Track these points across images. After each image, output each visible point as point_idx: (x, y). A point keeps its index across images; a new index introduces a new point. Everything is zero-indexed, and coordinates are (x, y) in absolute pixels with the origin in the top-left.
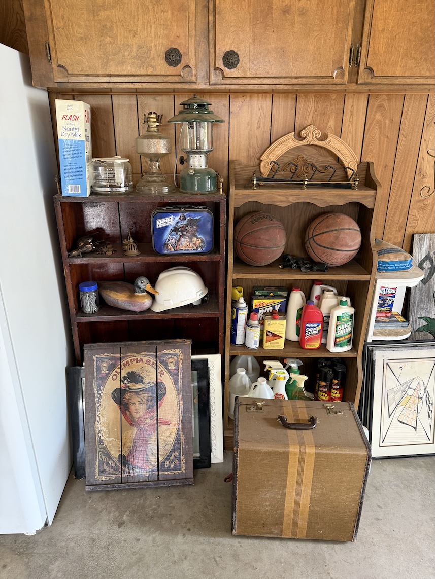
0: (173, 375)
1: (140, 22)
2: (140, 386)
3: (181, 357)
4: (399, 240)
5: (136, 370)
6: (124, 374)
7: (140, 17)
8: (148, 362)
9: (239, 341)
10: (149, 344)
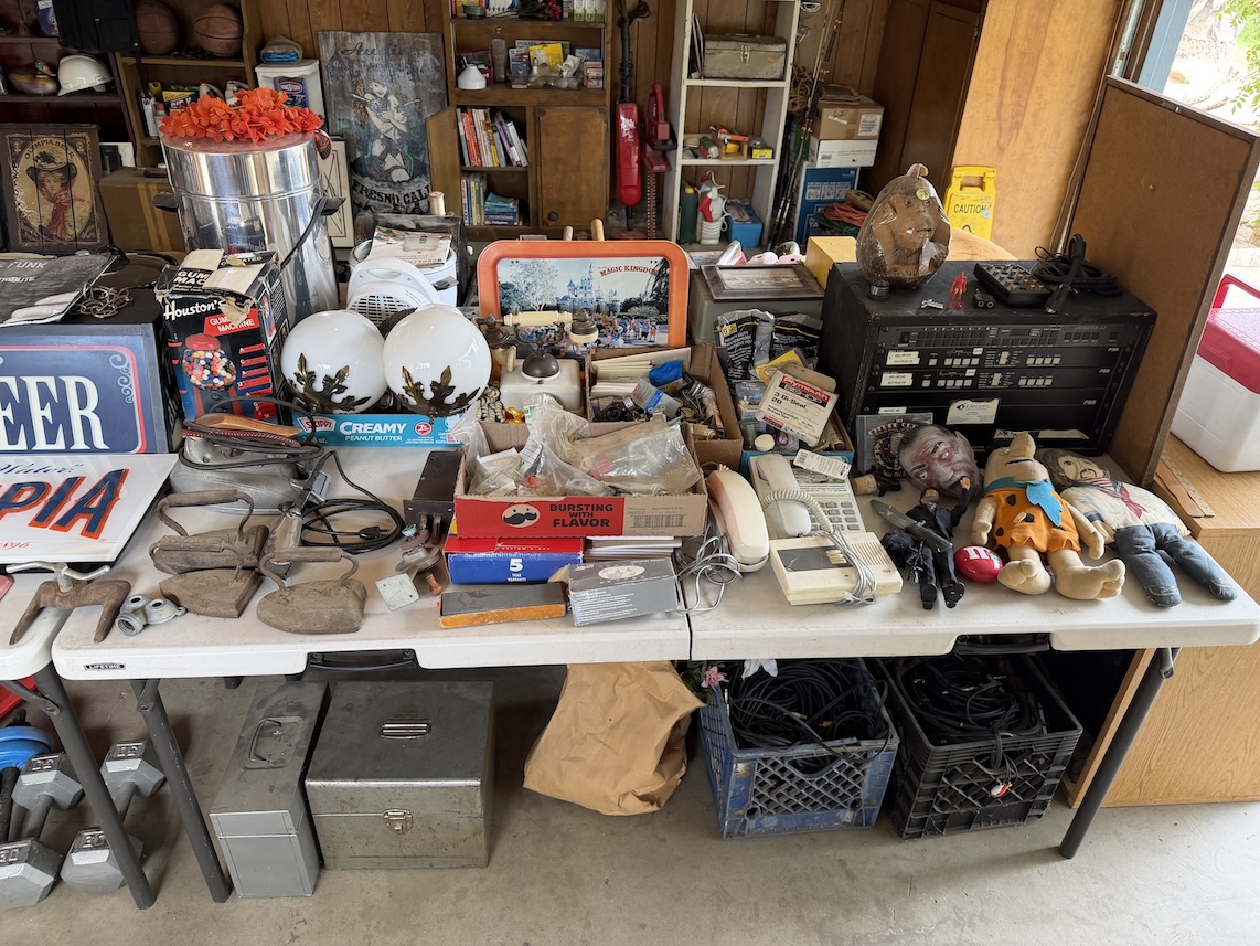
0: (82, 157)
2: (52, 166)
3: (88, 141)
5: (47, 151)
6: (36, 153)
8: (58, 144)
9: (152, 133)
10: (56, 126)
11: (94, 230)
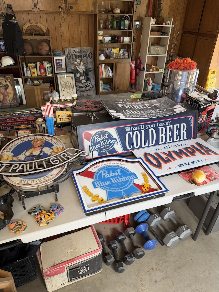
0: (10, 82)
2: (2, 85)
3: (11, 78)
4: (62, 49)
8: (3, 79)
9: (26, 75)
10: (2, 75)
11: (14, 101)
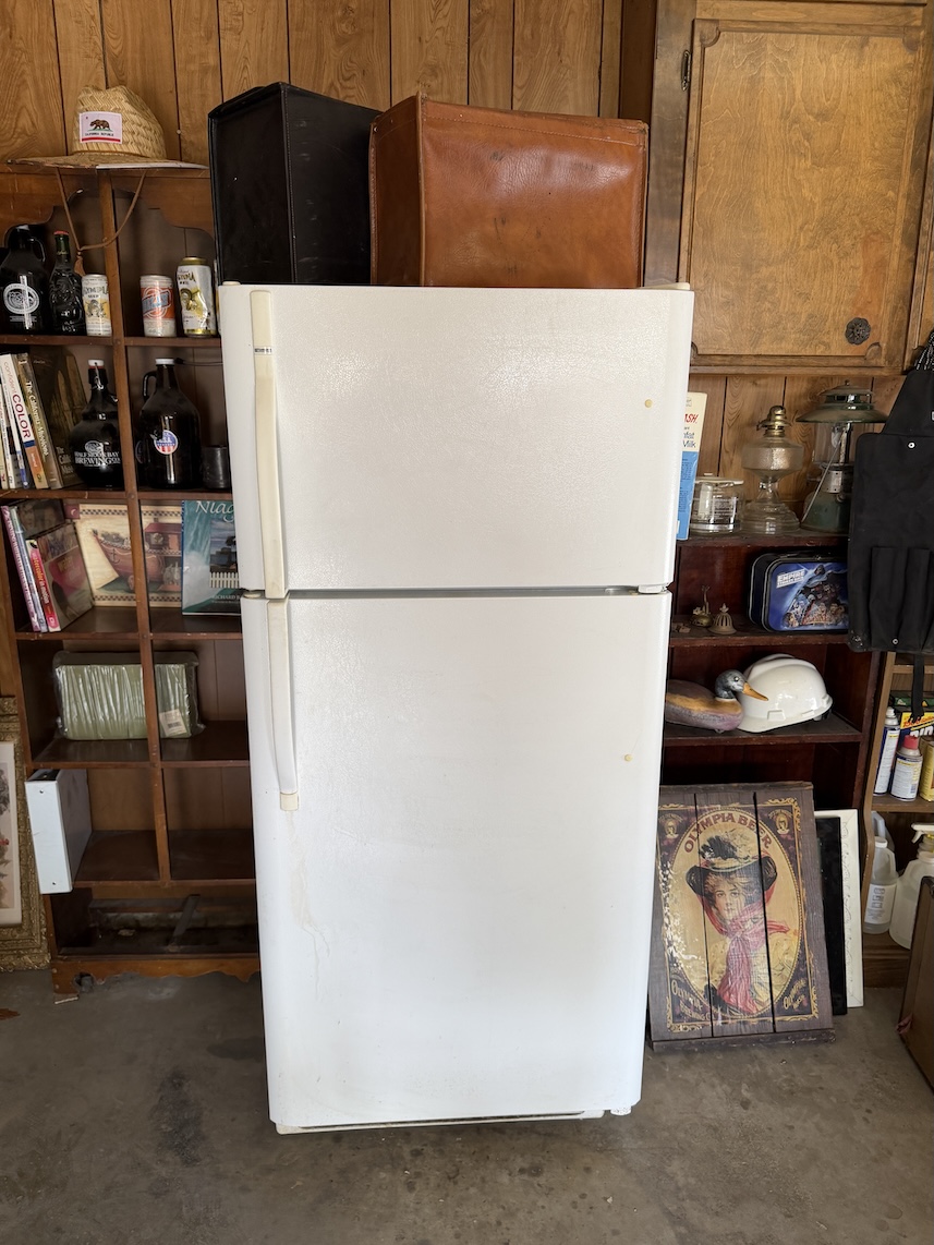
0: (786, 843)
1: (817, 282)
2: (731, 863)
3: (796, 811)
5: (722, 834)
6: (703, 840)
7: (818, 275)
8: (743, 821)
10: (743, 788)
